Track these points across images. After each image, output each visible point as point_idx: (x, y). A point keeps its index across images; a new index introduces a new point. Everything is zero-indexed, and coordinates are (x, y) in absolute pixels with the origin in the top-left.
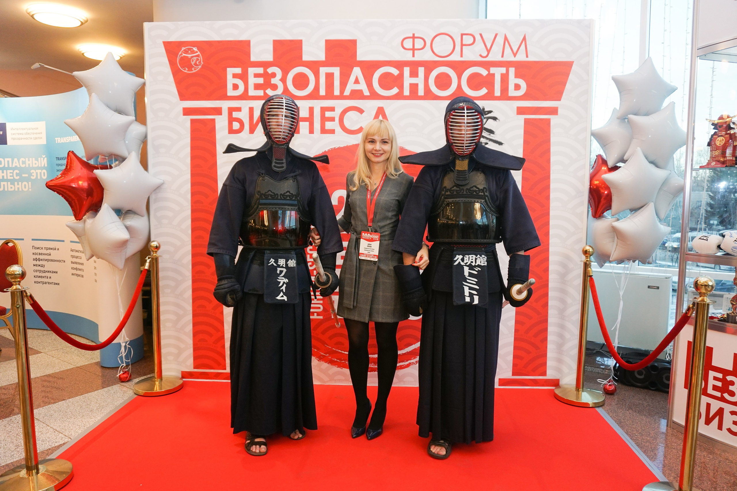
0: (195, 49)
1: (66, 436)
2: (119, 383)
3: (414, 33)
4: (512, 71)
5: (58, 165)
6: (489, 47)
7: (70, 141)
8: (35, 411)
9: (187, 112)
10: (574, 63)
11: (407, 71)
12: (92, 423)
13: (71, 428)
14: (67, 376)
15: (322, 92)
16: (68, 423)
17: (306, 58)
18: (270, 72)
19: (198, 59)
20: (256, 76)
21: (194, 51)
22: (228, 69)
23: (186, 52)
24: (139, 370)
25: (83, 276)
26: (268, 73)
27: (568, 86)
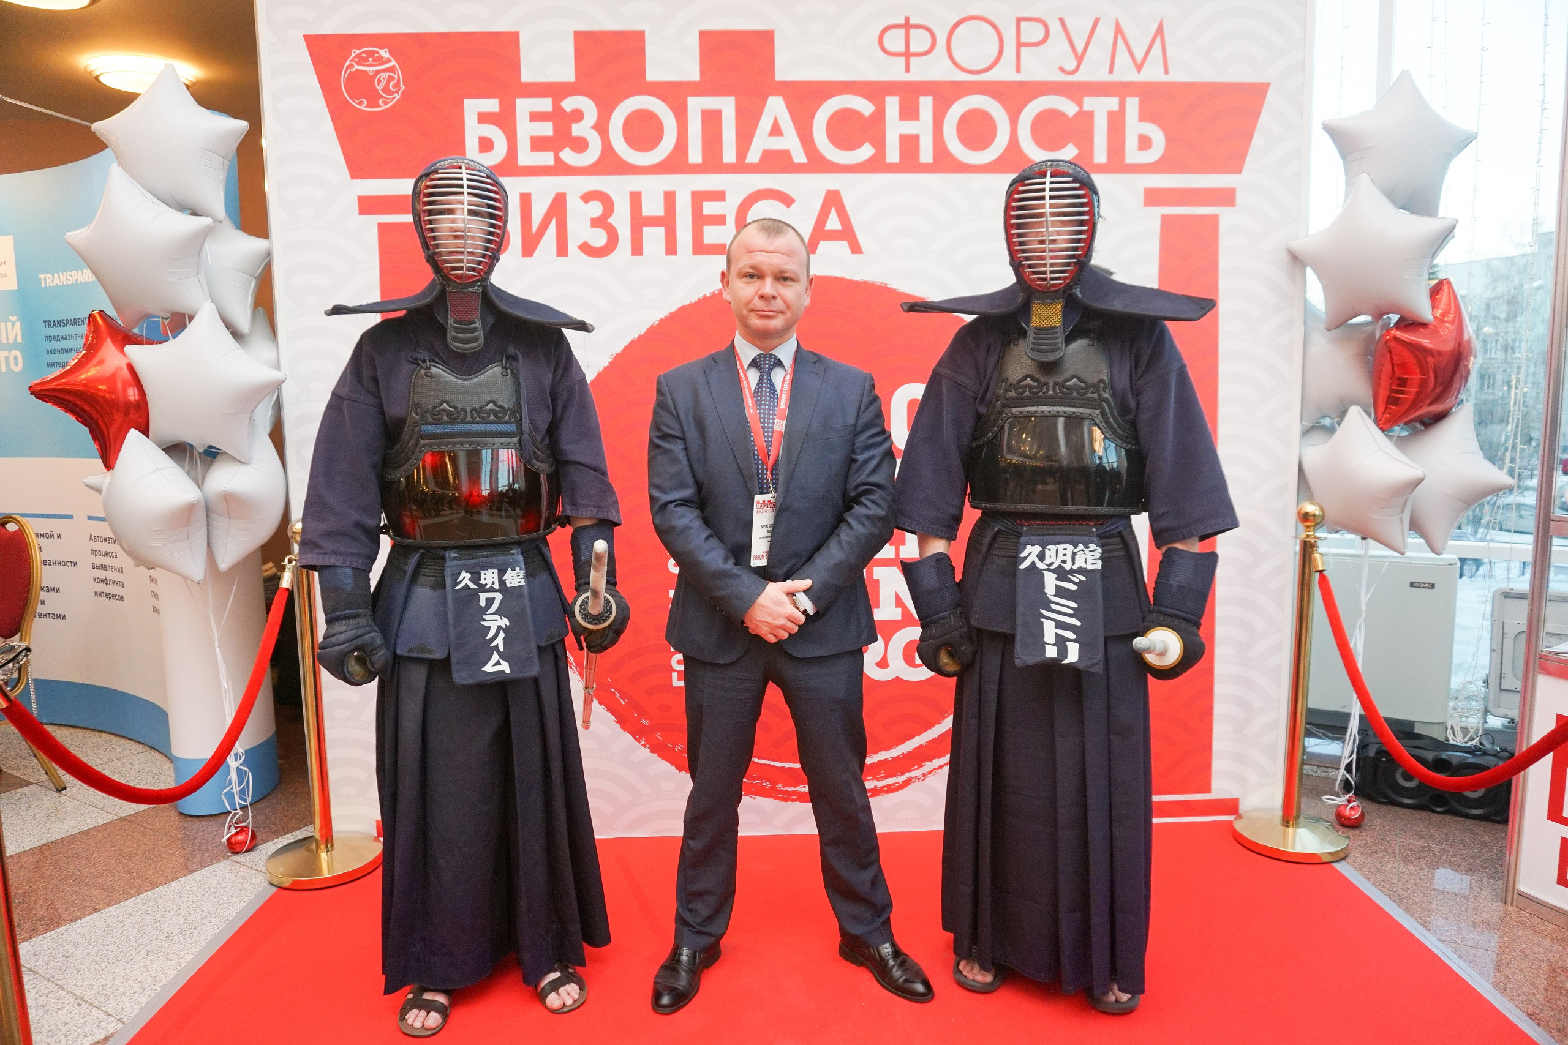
0: (384, 53)
1: (109, 1015)
2: (228, 857)
3: (907, 15)
4: (1133, 104)
5: (50, 339)
6: (1080, 50)
7: (76, 280)
8: (24, 949)
9: (368, 205)
10: (1271, 88)
11: (892, 104)
12: (172, 974)
13: (121, 990)
14: (100, 845)
15: (695, 156)
16: (112, 978)
17: (653, 74)
18: (568, 109)
19: (391, 79)
20: (535, 117)
21: (382, 57)
22: (467, 102)
23: (361, 60)
24: (273, 819)
25: (122, 599)
26: (564, 111)
27: (1257, 140)
